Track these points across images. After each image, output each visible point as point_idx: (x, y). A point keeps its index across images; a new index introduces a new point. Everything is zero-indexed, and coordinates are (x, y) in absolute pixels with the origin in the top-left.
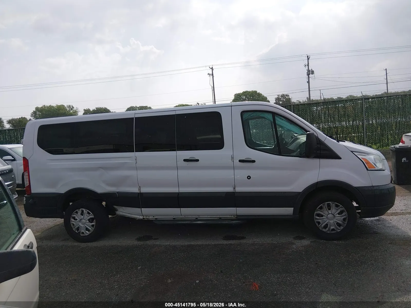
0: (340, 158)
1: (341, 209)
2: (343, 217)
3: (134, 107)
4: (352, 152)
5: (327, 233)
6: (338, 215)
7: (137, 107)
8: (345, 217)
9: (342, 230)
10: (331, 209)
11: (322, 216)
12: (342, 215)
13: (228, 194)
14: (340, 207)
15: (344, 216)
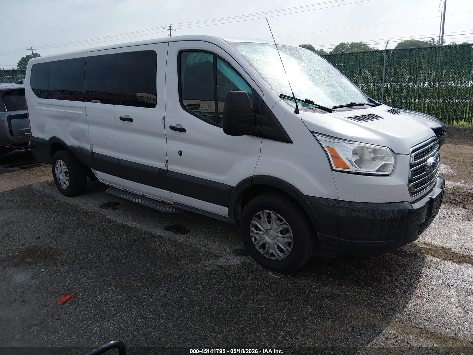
0: (291, 142)
1: (285, 226)
2: (286, 240)
3: (344, 43)
4: (313, 132)
5: (264, 256)
6: (280, 235)
7: (348, 43)
8: (289, 240)
9: (285, 258)
10: (271, 223)
11: (260, 230)
12: (284, 236)
13: (161, 171)
14: (283, 222)
15: (288, 238)
